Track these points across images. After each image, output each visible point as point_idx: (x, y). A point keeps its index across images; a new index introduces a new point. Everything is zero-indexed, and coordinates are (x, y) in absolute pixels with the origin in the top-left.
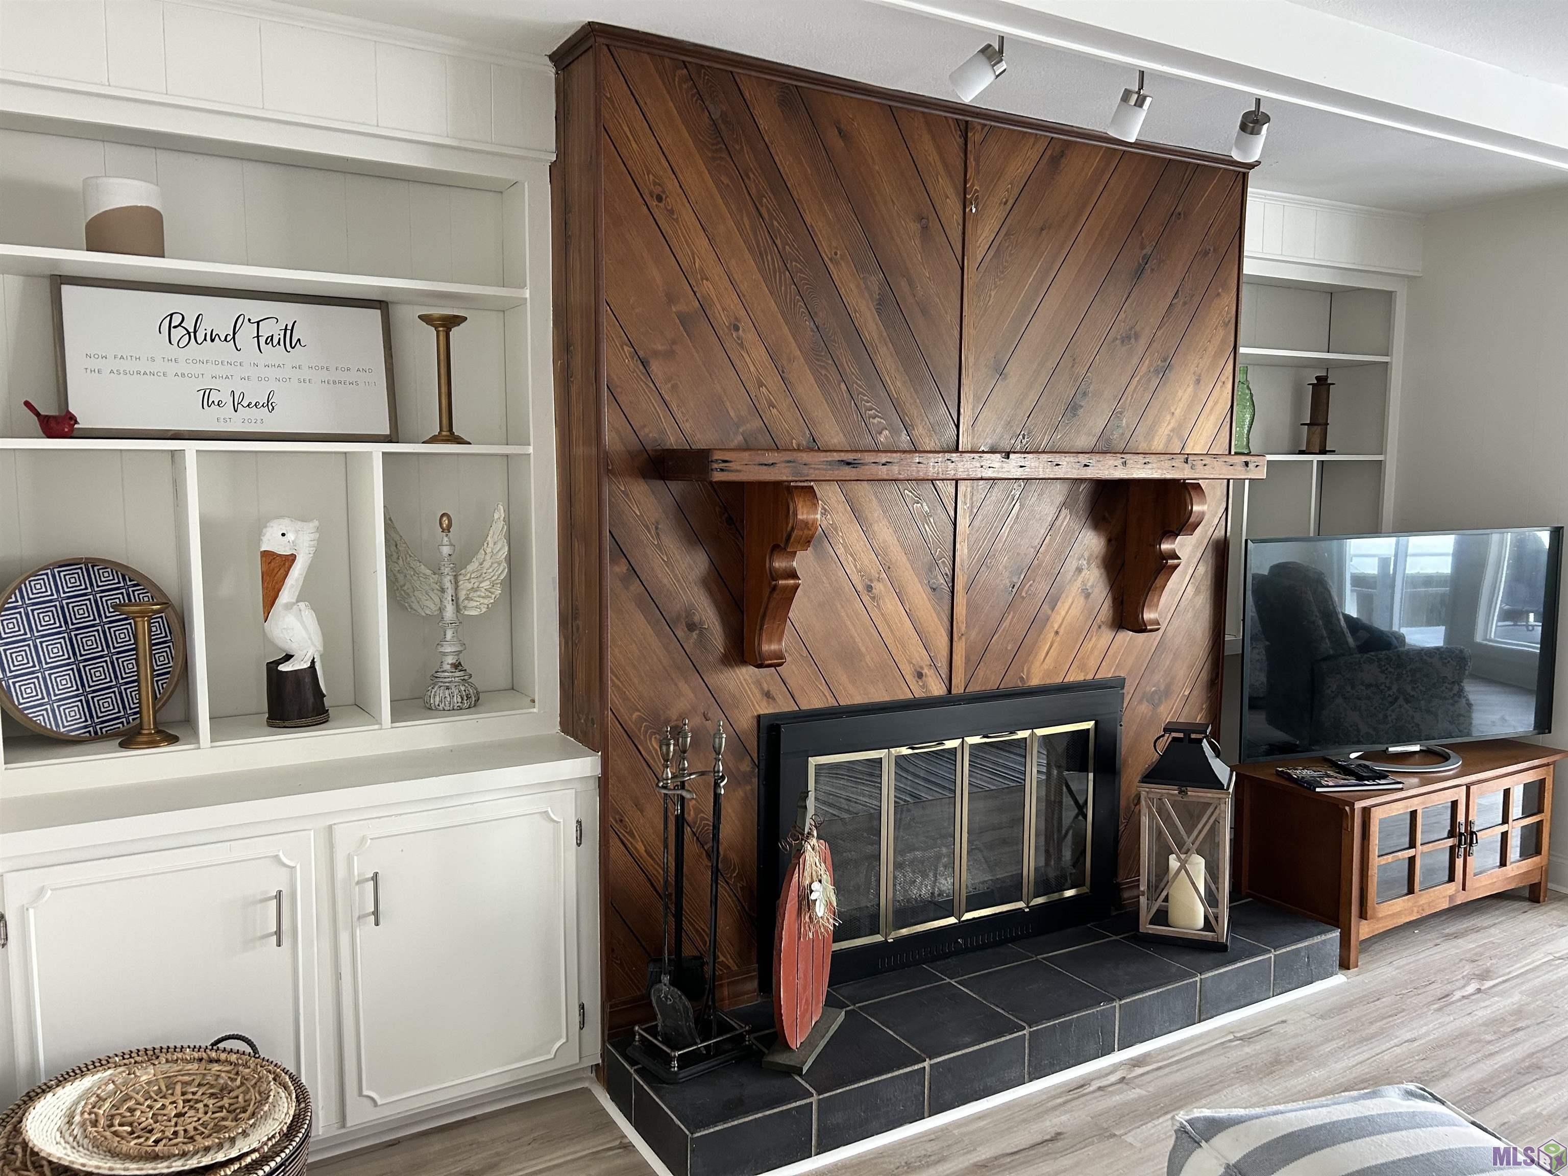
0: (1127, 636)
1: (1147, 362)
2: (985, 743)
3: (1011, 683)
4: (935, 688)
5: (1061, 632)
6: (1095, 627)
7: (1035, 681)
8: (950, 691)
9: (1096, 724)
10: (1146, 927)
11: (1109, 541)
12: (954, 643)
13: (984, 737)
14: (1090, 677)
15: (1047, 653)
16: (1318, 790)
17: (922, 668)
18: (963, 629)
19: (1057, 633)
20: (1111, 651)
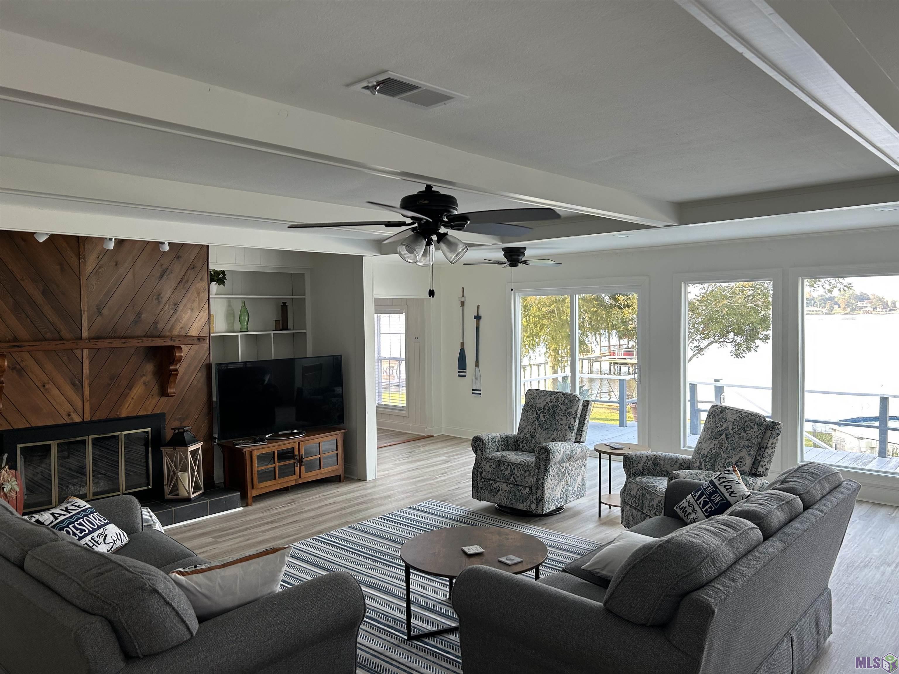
0: (164, 399)
1: (167, 306)
2: (99, 437)
3: (112, 416)
4: (76, 419)
5: (135, 398)
6: (151, 396)
7: (123, 415)
8: (83, 420)
9: (151, 429)
10: (168, 497)
11: (155, 366)
12: (84, 404)
13: (99, 435)
14: (149, 413)
15: (129, 405)
16: (236, 446)
17: (70, 412)
18: (88, 398)
19: (133, 398)
20: (159, 404)
